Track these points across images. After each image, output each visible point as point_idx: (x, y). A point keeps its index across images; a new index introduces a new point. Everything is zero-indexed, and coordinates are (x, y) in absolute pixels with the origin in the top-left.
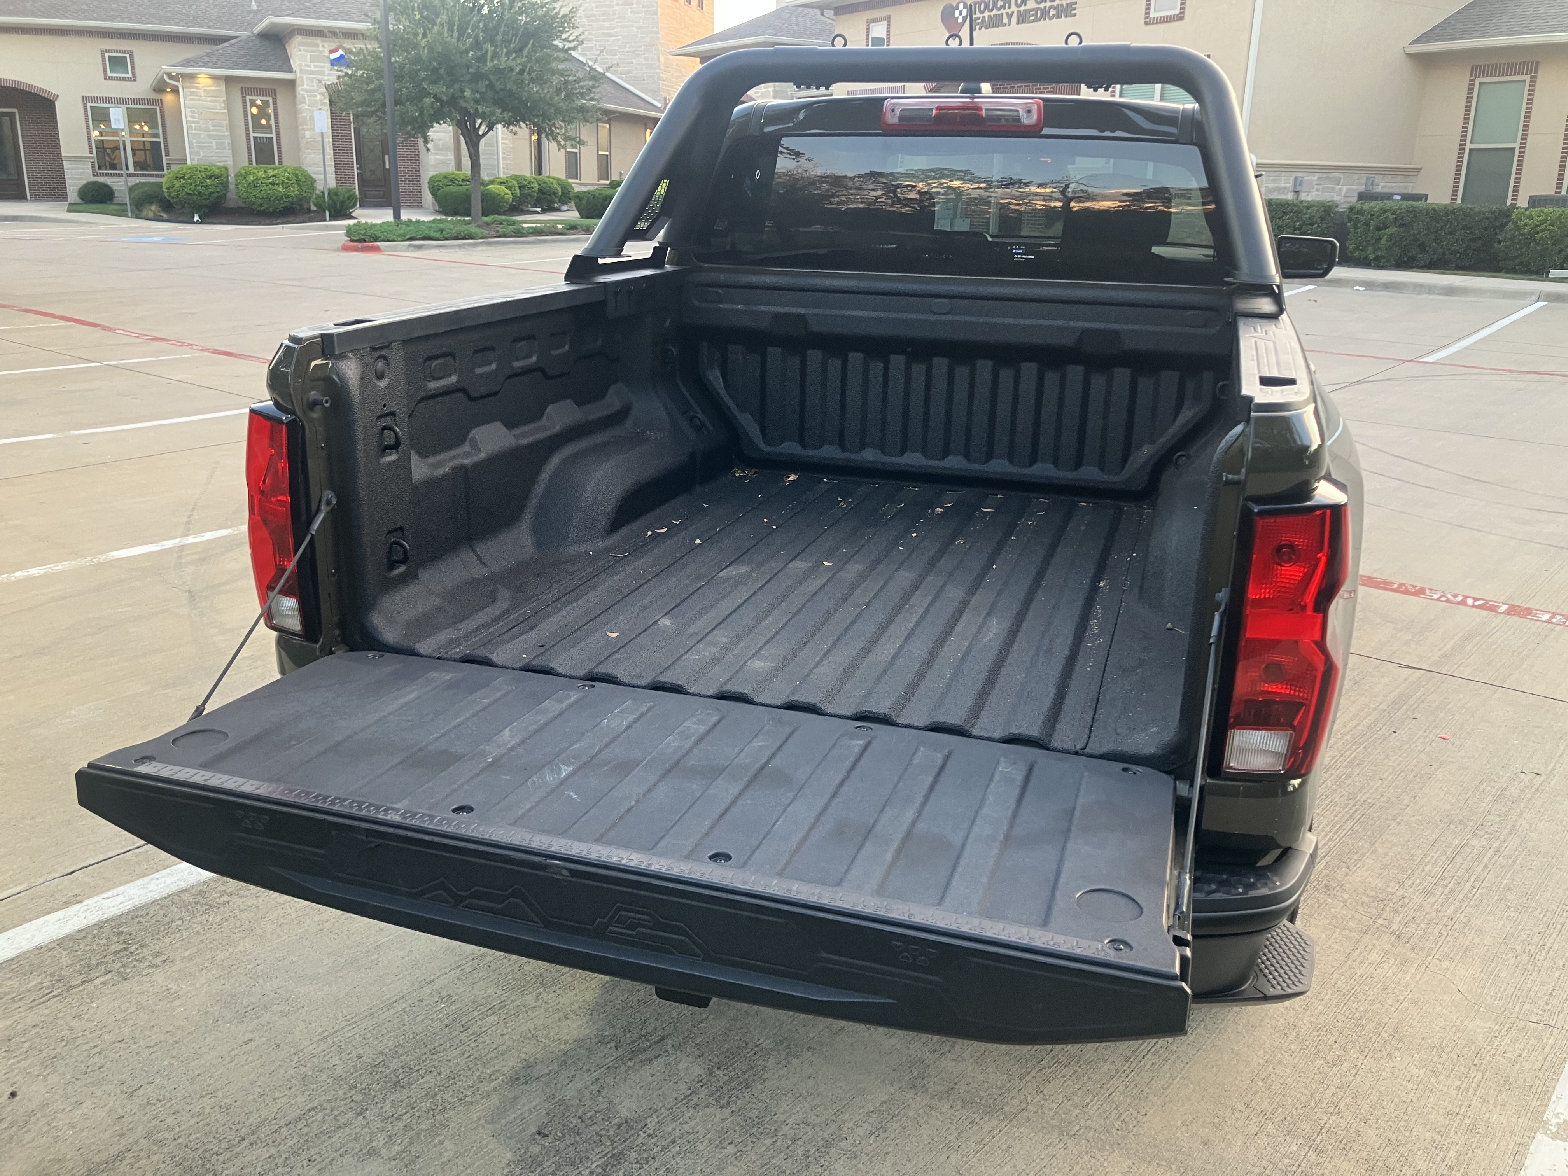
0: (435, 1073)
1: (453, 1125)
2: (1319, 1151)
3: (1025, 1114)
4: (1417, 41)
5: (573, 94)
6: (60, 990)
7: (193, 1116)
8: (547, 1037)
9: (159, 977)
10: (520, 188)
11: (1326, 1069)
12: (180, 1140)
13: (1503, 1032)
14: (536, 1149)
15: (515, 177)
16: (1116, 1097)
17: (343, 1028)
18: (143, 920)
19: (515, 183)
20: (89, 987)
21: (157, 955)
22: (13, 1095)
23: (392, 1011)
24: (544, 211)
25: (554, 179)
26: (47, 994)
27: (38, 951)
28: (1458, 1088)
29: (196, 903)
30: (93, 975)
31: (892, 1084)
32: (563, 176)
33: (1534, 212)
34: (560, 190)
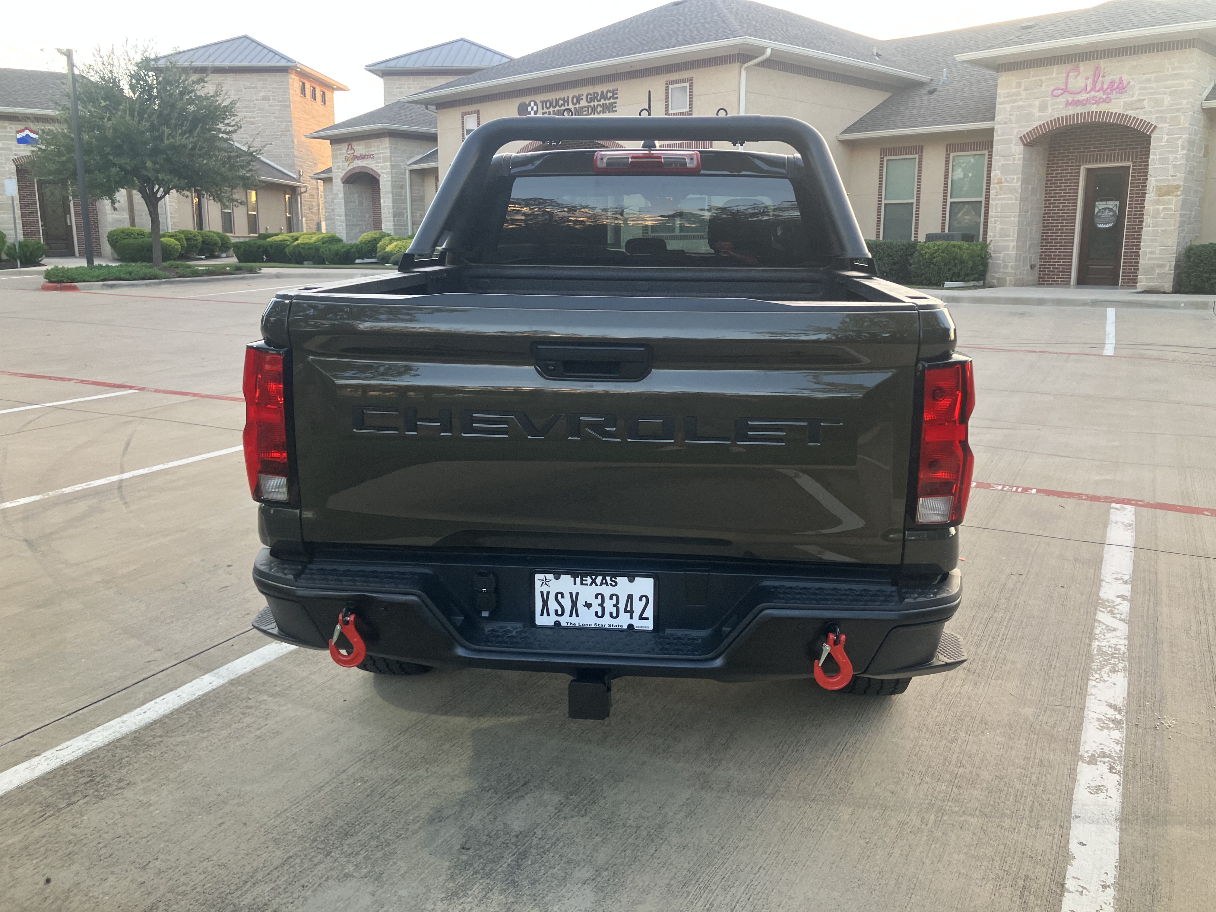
0: (372, 824)
1: (399, 852)
2: (959, 787)
3: (779, 793)
4: (844, 132)
5: (236, 166)
6: (52, 812)
7: (200, 874)
8: (444, 793)
9: (129, 793)
10: (187, 240)
11: (949, 744)
12: (197, 890)
13: (1042, 713)
14: (464, 858)
15: (182, 232)
16: (832, 776)
17: (290, 807)
18: (97, 761)
19: (183, 236)
20: (75, 807)
21: (120, 780)
22: (48, 881)
23: (322, 793)
24: (207, 258)
25: (214, 233)
26: (42, 816)
27: (20, 790)
28: (1026, 745)
29: (136, 745)
30: (74, 799)
31: (689, 788)
32: (220, 230)
33: (931, 244)
34: (219, 241)
